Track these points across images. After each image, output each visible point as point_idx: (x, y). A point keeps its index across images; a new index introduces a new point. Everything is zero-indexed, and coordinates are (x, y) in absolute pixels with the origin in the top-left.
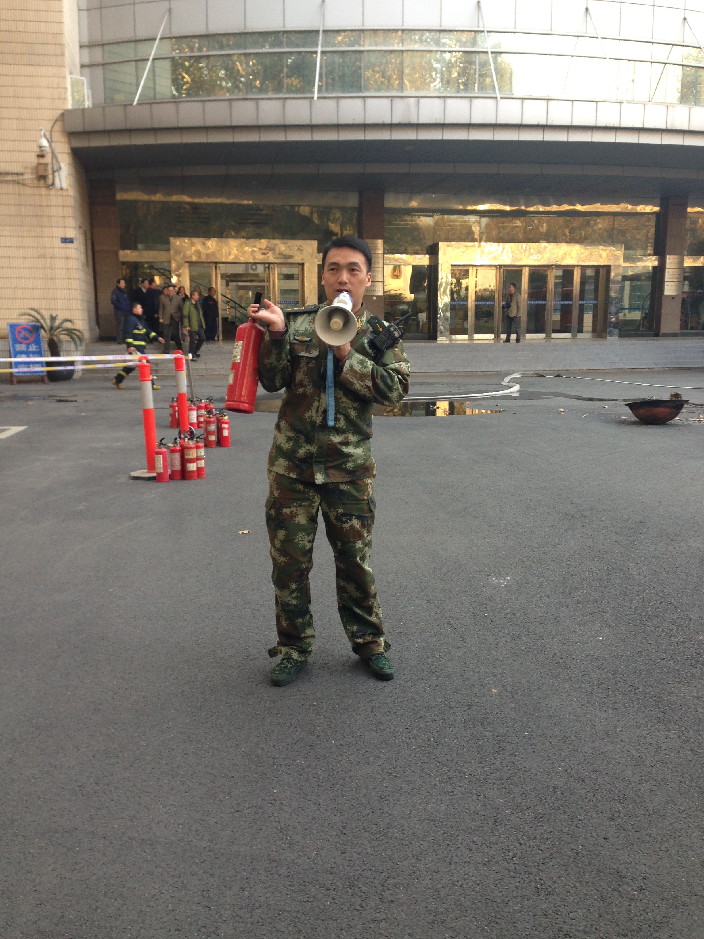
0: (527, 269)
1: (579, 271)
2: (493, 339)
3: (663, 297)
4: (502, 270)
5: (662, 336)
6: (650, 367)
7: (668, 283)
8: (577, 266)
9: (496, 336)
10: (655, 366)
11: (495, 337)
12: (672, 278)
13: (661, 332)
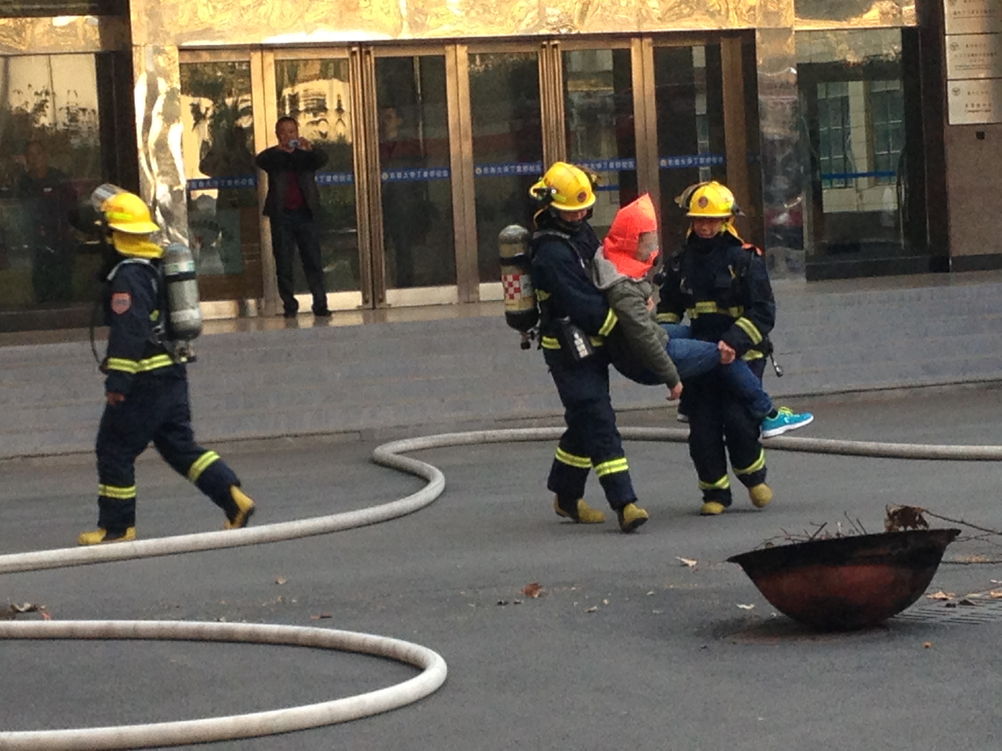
0: (462, 52)
1: (649, 53)
2: (359, 309)
3: (947, 132)
4: (370, 61)
5: (957, 269)
6: (910, 381)
7: (957, 84)
8: (640, 36)
9: (370, 296)
10: (928, 380)
11: (365, 301)
12: (966, 68)
13: (954, 255)
